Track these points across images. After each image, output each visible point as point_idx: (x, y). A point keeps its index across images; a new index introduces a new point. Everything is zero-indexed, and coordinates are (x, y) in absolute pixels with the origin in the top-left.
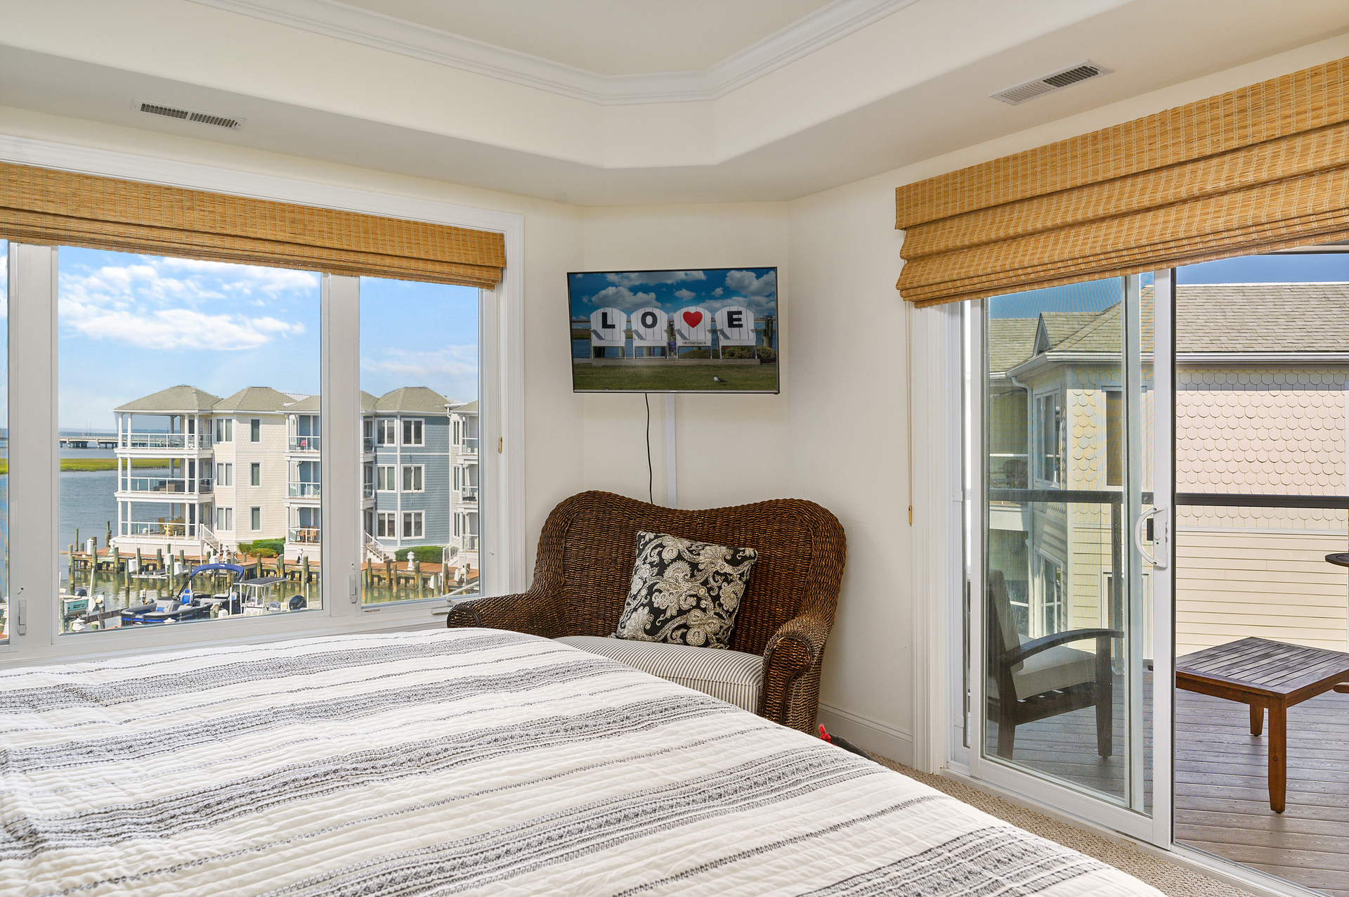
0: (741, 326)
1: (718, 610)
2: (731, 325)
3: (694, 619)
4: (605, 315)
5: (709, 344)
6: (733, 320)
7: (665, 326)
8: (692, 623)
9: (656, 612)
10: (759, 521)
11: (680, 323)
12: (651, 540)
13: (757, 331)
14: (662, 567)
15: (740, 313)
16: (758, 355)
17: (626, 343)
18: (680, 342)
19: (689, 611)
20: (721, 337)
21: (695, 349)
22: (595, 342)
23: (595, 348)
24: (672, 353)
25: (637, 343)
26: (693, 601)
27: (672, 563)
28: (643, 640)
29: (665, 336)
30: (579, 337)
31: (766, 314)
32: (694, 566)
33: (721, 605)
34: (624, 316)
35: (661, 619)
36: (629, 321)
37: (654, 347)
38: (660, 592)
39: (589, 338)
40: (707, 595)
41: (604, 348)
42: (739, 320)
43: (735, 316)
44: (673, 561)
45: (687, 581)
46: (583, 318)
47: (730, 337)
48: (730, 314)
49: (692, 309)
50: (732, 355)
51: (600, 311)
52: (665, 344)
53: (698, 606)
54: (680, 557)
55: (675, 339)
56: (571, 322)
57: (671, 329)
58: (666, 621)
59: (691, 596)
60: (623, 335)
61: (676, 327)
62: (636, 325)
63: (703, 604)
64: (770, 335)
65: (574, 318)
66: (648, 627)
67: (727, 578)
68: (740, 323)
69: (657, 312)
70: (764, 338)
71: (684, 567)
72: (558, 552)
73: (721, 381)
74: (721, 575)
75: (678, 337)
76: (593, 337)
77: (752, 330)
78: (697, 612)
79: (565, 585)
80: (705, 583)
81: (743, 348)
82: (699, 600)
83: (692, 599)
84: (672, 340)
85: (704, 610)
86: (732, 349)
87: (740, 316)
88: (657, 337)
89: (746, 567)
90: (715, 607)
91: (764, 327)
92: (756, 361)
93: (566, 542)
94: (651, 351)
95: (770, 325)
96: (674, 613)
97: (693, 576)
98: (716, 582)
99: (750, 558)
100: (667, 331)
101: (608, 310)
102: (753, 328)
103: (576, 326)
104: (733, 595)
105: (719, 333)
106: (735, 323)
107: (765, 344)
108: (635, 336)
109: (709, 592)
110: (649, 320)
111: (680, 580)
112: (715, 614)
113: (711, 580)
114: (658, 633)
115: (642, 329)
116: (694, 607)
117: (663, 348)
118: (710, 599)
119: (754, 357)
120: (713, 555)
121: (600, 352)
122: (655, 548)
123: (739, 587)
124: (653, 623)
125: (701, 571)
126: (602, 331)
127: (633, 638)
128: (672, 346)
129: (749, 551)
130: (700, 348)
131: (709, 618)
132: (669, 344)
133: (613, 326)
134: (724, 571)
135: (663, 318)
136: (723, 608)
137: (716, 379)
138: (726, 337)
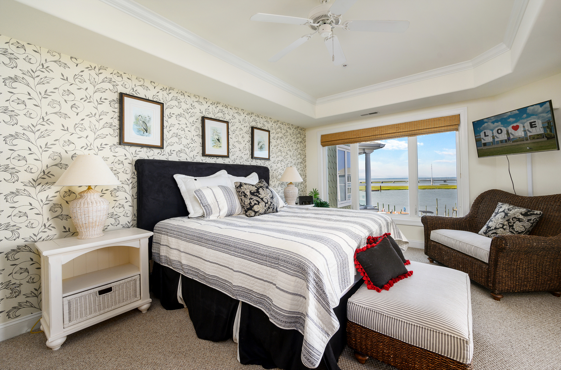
0: (536, 127)
1: (511, 230)
2: (531, 127)
3: (500, 231)
4: (485, 133)
5: (523, 136)
6: (532, 125)
7: (506, 132)
8: (498, 232)
9: (488, 227)
10: (551, 202)
11: (511, 130)
12: (500, 205)
13: (544, 128)
14: (497, 213)
15: (535, 122)
16: (546, 136)
17: (493, 140)
18: (512, 137)
19: (499, 228)
20: (528, 132)
21: (518, 138)
22: (483, 142)
23: (483, 143)
24: (509, 141)
25: (496, 140)
26: (501, 226)
27: (500, 213)
28: (483, 235)
29: (506, 136)
30: (478, 141)
31: (547, 120)
32: (506, 214)
33: (513, 229)
34: (491, 132)
35: (489, 230)
36: (493, 133)
37: (502, 140)
38: (492, 221)
39: (481, 141)
40: (507, 224)
41: (486, 143)
42: (535, 124)
43: (533, 124)
44: (501, 212)
45: (502, 219)
46: (478, 135)
47: (532, 131)
48: (531, 123)
49: (515, 125)
50: (534, 138)
51: (483, 132)
52: (506, 138)
53: (502, 228)
54: (504, 211)
55: (510, 136)
56: (475, 137)
57: (508, 133)
58: (490, 230)
59: (501, 224)
60: (492, 138)
61: (510, 132)
62: (495, 133)
63: (505, 227)
64: (550, 128)
65: (476, 135)
66: (485, 232)
67: (519, 220)
68: (536, 125)
69: (502, 128)
70: (548, 129)
71: (503, 214)
72: (477, 207)
73: (530, 148)
74: (516, 218)
75: (511, 135)
76: (482, 140)
77: (542, 127)
78: (502, 230)
79: (476, 217)
80: (508, 220)
81: (538, 135)
82: (504, 225)
83: (501, 225)
84: (509, 137)
85: (505, 229)
86: (533, 136)
87: (535, 123)
88: (503, 136)
89: (533, 217)
90: (510, 229)
91: (547, 125)
92: (545, 139)
93: (480, 205)
94: (502, 141)
95: (550, 124)
96: (493, 228)
97: (504, 217)
98: (513, 220)
99: (537, 214)
100: (506, 134)
101: (485, 131)
102: (542, 126)
103: (477, 138)
104: (521, 226)
105: (527, 131)
106: (533, 126)
107: (549, 132)
108: (495, 138)
109: (508, 224)
110: (500, 131)
111: (500, 218)
112: (509, 231)
113: (511, 220)
114: (487, 234)
115: (498, 135)
116: (501, 228)
117: (506, 140)
118: (508, 226)
119: (544, 137)
120: (517, 211)
121: (485, 144)
122: (499, 208)
123: (528, 225)
124: (486, 230)
125: (508, 216)
126: (484, 138)
127: (481, 235)
128: (509, 139)
129: (538, 212)
130: (520, 138)
131: (506, 232)
132: (508, 138)
133: (488, 136)
134: (518, 217)
135: (504, 130)
136: (514, 230)
137: (528, 148)
138: (530, 132)
